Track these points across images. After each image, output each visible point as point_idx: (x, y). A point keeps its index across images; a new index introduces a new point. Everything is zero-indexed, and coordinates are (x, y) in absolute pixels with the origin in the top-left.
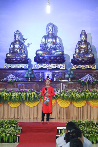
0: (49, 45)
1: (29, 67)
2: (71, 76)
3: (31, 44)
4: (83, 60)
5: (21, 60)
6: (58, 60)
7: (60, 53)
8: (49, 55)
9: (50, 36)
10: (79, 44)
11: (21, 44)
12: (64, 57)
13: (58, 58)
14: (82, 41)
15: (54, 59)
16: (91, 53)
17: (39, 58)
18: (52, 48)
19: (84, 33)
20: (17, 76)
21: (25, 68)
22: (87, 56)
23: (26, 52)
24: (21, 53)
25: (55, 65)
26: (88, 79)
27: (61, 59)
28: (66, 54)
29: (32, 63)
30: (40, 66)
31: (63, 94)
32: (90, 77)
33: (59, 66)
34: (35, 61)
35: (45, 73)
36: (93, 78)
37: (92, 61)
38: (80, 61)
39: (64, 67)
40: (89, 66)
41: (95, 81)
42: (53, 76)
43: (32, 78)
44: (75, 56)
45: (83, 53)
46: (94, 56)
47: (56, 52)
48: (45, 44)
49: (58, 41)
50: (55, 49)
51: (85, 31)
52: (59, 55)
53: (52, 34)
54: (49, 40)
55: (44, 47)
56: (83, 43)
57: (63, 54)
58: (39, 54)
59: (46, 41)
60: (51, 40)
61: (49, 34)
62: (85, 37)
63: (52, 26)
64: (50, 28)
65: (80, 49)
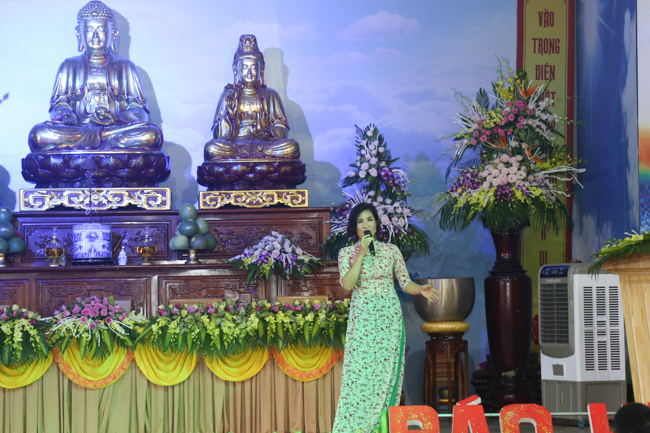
0: (93, 103)
2: (197, 242)
3: (6, 97)
4: (252, 168)
6: (137, 169)
7: (145, 137)
8: (93, 148)
9: (95, 61)
10: (230, 98)
12: (162, 155)
13: (134, 162)
14: (243, 82)
15: (116, 168)
16: (284, 137)
17: (45, 164)
18: (106, 118)
19: (249, 47)
22: (269, 152)
25: (123, 191)
26: (276, 253)
27: (151, 167)
28: (171, 144)
29: (13, 186)
30: (50, 200)
31: (162, 322)
32: (282, 244)
33: (143, 198)
34: (27, 176)
35: (76, 232)
36: (299, 251)
37: (292, 173)
38: (236, 172)
39: (164, 203)
40: (279, 196)
41: (306, 259)
42: (115, 242)
43: (15, 254)
44: (213, 149)
45: (251, 137)
46: (297, 153)
47: (125, 134)
48: (74, 97)
49: (133, 83)
50: (120, 120)
51: (253, 39)
52: (142, 146)
53: (106, 53)
54: (91, 80)
55: (66, 112)
56: (248, 91)
57: (158, 143)
58: (45, 143)
59: (79, 84)
60: (102, 80)
61: (89, 52)
62: (256, 65)
63: (102, 16)
64: (94, 25)
65: (235, 120)
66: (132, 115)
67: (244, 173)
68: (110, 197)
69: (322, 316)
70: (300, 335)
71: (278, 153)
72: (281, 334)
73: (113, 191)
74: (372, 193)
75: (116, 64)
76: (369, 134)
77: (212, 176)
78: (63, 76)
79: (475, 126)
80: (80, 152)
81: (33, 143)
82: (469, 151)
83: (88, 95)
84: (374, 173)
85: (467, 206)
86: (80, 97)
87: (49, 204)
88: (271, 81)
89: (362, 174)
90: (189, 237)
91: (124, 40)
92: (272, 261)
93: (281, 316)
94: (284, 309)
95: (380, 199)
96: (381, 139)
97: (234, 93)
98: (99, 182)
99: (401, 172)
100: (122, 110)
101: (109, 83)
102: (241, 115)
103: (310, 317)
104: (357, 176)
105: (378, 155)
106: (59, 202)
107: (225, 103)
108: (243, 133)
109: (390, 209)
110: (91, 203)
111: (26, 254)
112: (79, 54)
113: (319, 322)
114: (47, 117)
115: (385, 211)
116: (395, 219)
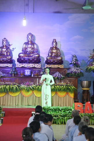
0: (29, 50)
1: (13, 66)
3: (15, 48)
4: (54, 61)
5: (7, 61)
6: (35, 61)
7: (37, 56)
8: (28, 57)
9: (30, 43)
10: (51, 49)
11: (8, 48)
12: (40, 59)
14: (53, 47)
15: (32, 60)
16: (60, 56)
17: (21, 59)
18: (31, 52)
19: (55, 41)
20: (3, 73)
21: (10, 66)
22: (57, 59)
23: (11, 54)
24: (7, 55)
25: (33, 64)
26: (58, 75)
27: (38, 60)
28: (41, 57)
29: (16, 63)
30: (21, 65)
31: (38, 86)
32: (59, 74)
33: (36, 65)
34: (18, 61)
35: (25, 71)
36: (61, 75)
37: (61, 62)
38: (52, 62)
39: (39, 67)
40: (59, 66)
41: (63, 77)
42: (31, 73)
43: (15, 74)
44: (48, 58)
45: (54, 56)
46: (62, 59)
47: (34, 55)
48: (26, 49)
49: (35, 47)
50: (33, 52)
51: (55, 40)
52: (36, 57)
53: (31, 41)
54: (29, 46)
55: (25, 51)
56: (54, 48)
57: (39, 56)
58: (21, 56)
59: (27, 46)
60: (30, 46)
61: (29, 41)
62: (56, 44)
63: (31, 35)
64: (30, 37)
65: (52, 53)
66: (35, 52)
67: (53, 62)
68: (31, 65)
69: (65, 86)
70: (61, 89)
71: (59, 59)
72: (57, 89)
73: (31, 64)
74: (74, 66)
75: (33, 43)
76: (74, 56)
77: (48, 62)
78: (24, 45)
79: (92, 55)
80: (26, 58)
81: (19, 56)
82: (91, 59)
83: (28, 48)
84: (75, 63)
85: (90, 69)
86: (27, 49)
87: (21, 66)
88: (58, 47)
89: (73, 63)
90: (43, 72)
91: (34, 39)
92: (57, 77)
93: (58, 86)
94: (58, 85)
95: (75, 67)
96: (76, 57)
97: (52, 49)
98: (29, 63)
99: (79, 63)
100: (34, 51)
101: (32, 47)
102: (53, 52)
103: (62, 87)
104: (72, 63)
105: (75, 60)
106: (23, 66)
107: (50, 50)
108: (53, 55)
109: (77, 69)
110: (28, 66)
111: (17, 74)
112: (27, 42)
113: (64, 87)
114: (21, 52)
115: (76, 69)
116: (78, 70)
